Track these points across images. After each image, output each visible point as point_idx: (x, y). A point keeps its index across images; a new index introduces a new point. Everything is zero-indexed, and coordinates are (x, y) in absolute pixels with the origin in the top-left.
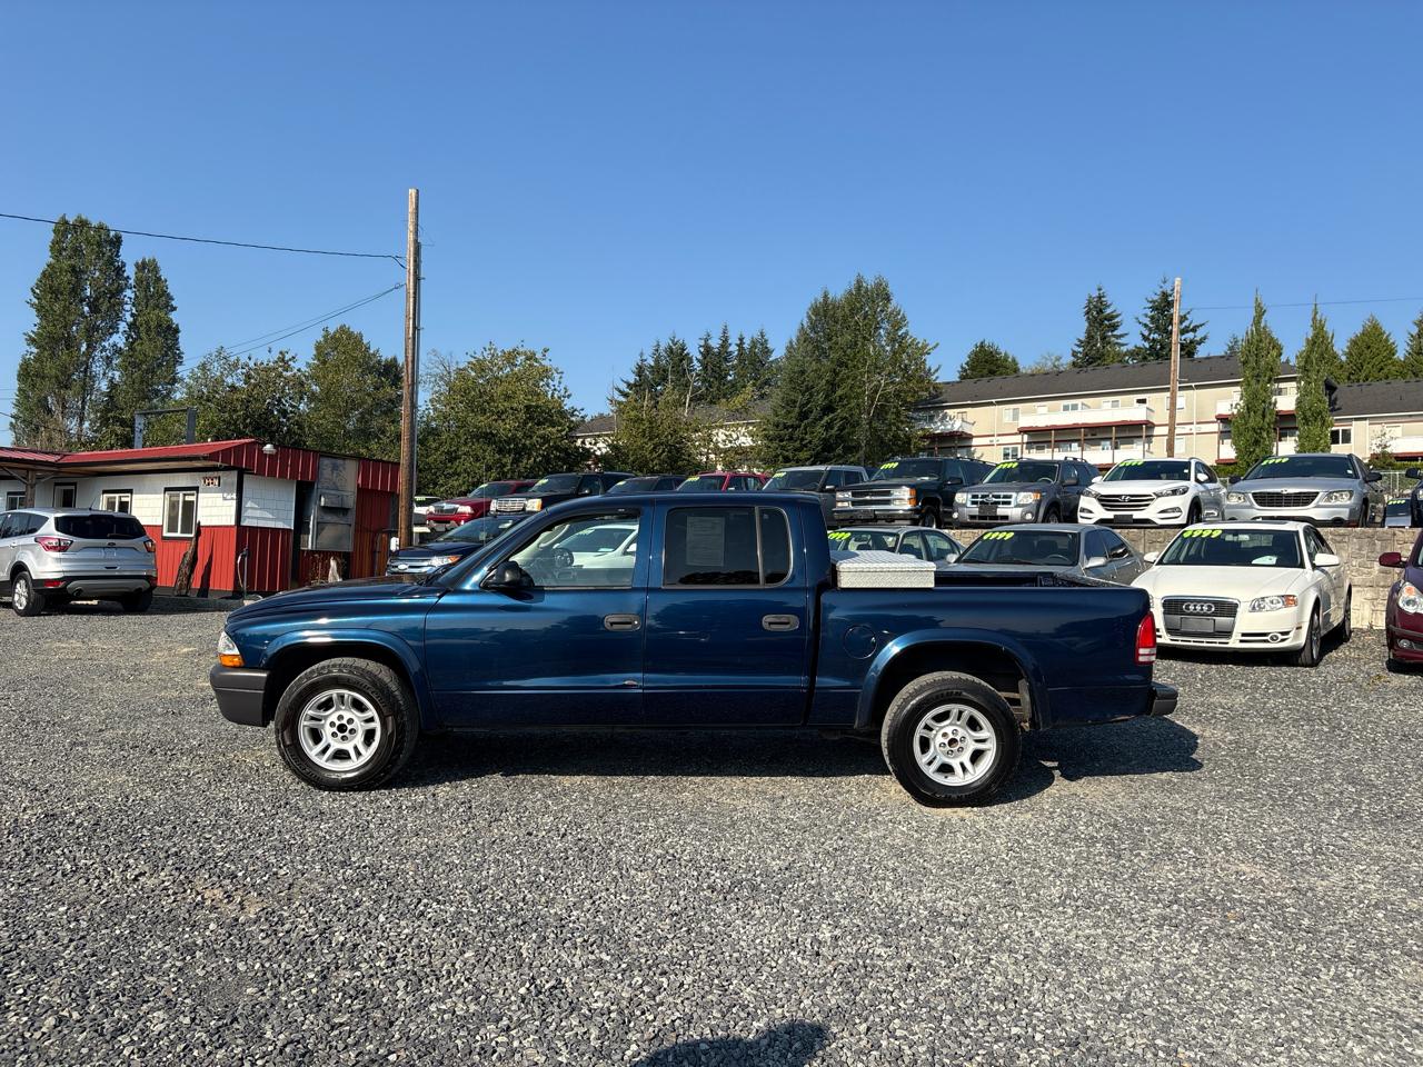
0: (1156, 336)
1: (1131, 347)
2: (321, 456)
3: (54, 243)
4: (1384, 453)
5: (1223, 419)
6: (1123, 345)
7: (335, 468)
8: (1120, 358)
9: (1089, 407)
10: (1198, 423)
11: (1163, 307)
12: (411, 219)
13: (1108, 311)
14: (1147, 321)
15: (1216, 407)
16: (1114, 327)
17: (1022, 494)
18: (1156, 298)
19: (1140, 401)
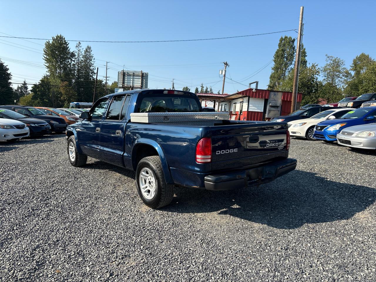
2: (270, 92)
3: (279, 44)
7: (275, 95)
12: (301, 17)
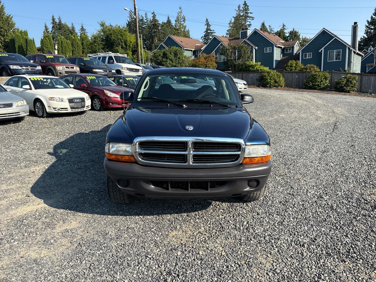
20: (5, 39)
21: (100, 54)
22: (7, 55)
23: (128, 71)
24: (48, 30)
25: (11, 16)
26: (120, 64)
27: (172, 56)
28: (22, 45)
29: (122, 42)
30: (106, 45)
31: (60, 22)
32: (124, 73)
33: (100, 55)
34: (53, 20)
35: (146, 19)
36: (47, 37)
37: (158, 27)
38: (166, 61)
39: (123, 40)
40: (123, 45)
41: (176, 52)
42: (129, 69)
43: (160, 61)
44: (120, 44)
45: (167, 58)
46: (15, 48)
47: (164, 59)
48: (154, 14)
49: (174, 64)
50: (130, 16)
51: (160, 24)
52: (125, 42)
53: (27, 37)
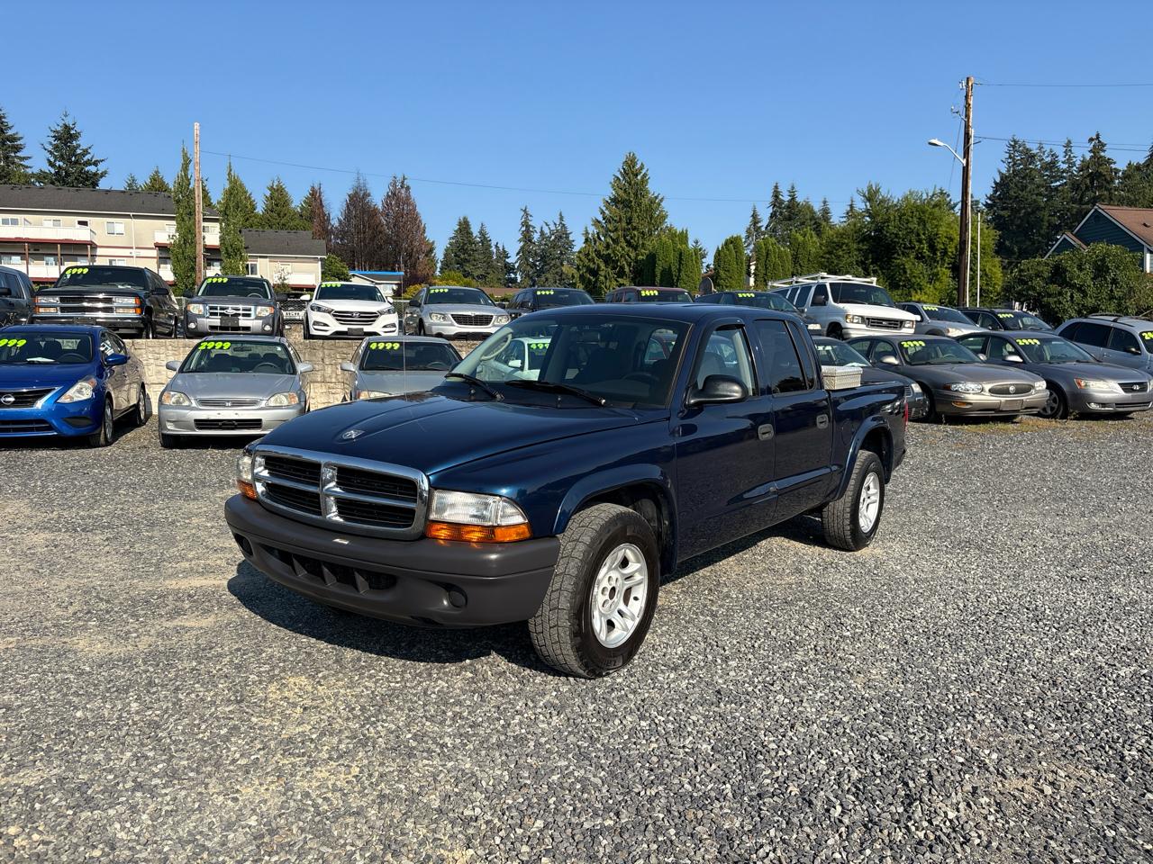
0: (61, 164)
1: (36, 171)
4: (283, 284)
5: (161, 248)
6: (27, 167)
8: (27, 180)
9: (30, 223)
10: (137, 248)
11: (66, 137)
13: (10, 132)
14: (50, 148)
15: (154, 237)
16: (18, 149)
17: (259, 308)
18: (59, 129)
19: (80, 223)
20: (637, 255)
21: (800, 280)
22: (552, 293)
23: (864, 326)
24: (759, 225)
25: (660, 198)
26: (841, 305)
27: (1085, 277)
28: (670, 267)
29: (920, 241)
30: (870, 251)
31: (793, 198)
32: (851, 331)
33: (797, 282)
34: (776, 194)
35: (1069, 161)
36: (732, 242)
37: (1108, 183)
38: (1060, 294)
39: (924, 234)
40: (923, 248)
41: (1103, 260)
42: (868, 319)
43: (1039, 294)
44: (914, 248)
45: (1065, 283)
46: (654, 276)
47: (1054, 288)
48: (1100, 142)
49: (1090, 302)
50: (1010, 157)
51: (1117, 171)
52: (931, 239)
53: (684, 246)
